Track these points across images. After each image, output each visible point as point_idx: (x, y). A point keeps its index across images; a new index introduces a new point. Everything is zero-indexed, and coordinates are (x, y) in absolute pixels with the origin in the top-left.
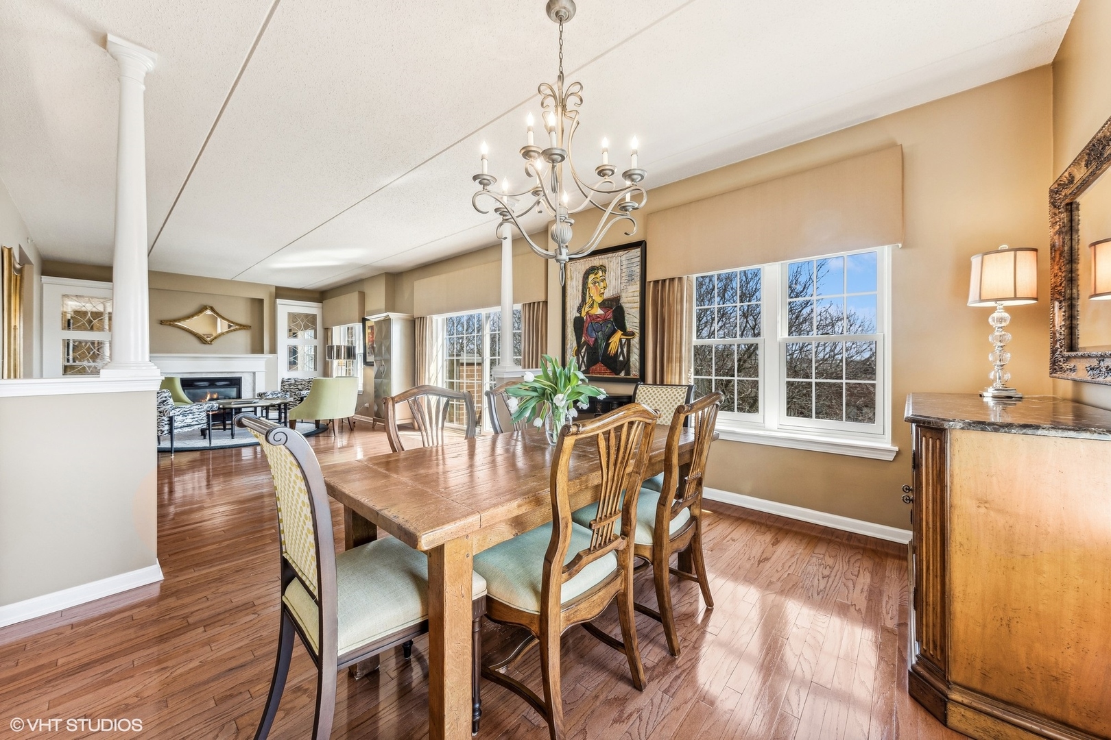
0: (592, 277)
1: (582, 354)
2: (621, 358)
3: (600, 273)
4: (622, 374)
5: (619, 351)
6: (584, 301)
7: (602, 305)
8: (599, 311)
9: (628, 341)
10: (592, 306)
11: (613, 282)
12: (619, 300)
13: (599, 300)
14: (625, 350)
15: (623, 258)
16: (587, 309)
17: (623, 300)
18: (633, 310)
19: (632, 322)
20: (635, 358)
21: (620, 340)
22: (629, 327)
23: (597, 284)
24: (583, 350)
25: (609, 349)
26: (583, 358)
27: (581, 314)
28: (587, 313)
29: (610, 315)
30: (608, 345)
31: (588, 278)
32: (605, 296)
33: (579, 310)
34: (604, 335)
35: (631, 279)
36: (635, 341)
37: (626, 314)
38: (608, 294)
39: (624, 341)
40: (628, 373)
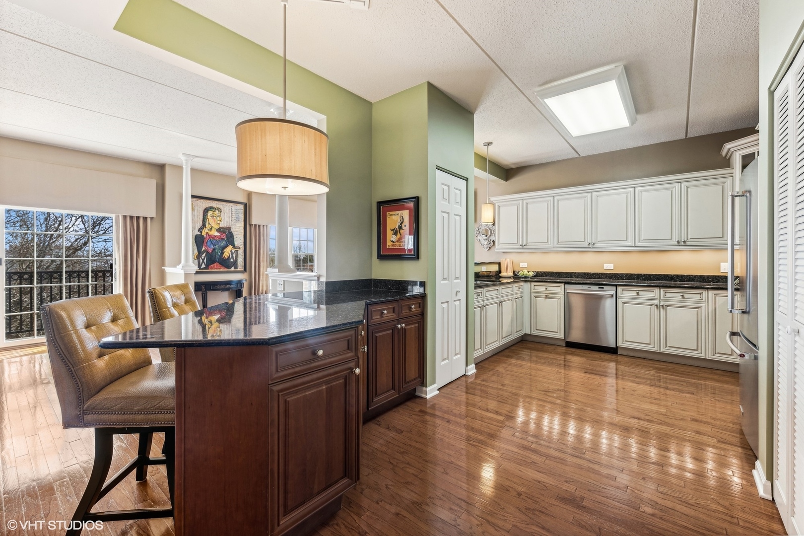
0: (210, 213)
1: (203, 258)
2: (232, 260)
3: (217, 212)
4: (233, 269)
5: (231, 256)
6: (204, 225)
7: (218, 230)
8: (217, 234)
9: (237, 251)
10: (211, 229)
11: (226, 219)
12: (230, 229)
13: (217, 227)
14: (234, 256)
15: (233, 208)
16: (206, 231)
17: (233, 230)
18: (239, 236)
19: (239, 241)
20: (240, 261)
21: (231, 250)
22: (236, 244)
23: (215, 218)
24: (204, 255)
25: (224, 255)
26: (203, 260)
27: (201, 233)
28: (207, 233)
29: (224, 236)
30: (223, 253)
31: (207, 212)
32: (221, 226)
33: (200, 230)
34: (220, 246)
35: (237, 220)
36: (241, 252)
37: (235, 237)
38: (223, 224)
39: (233, 251)
40: (236, 268)
